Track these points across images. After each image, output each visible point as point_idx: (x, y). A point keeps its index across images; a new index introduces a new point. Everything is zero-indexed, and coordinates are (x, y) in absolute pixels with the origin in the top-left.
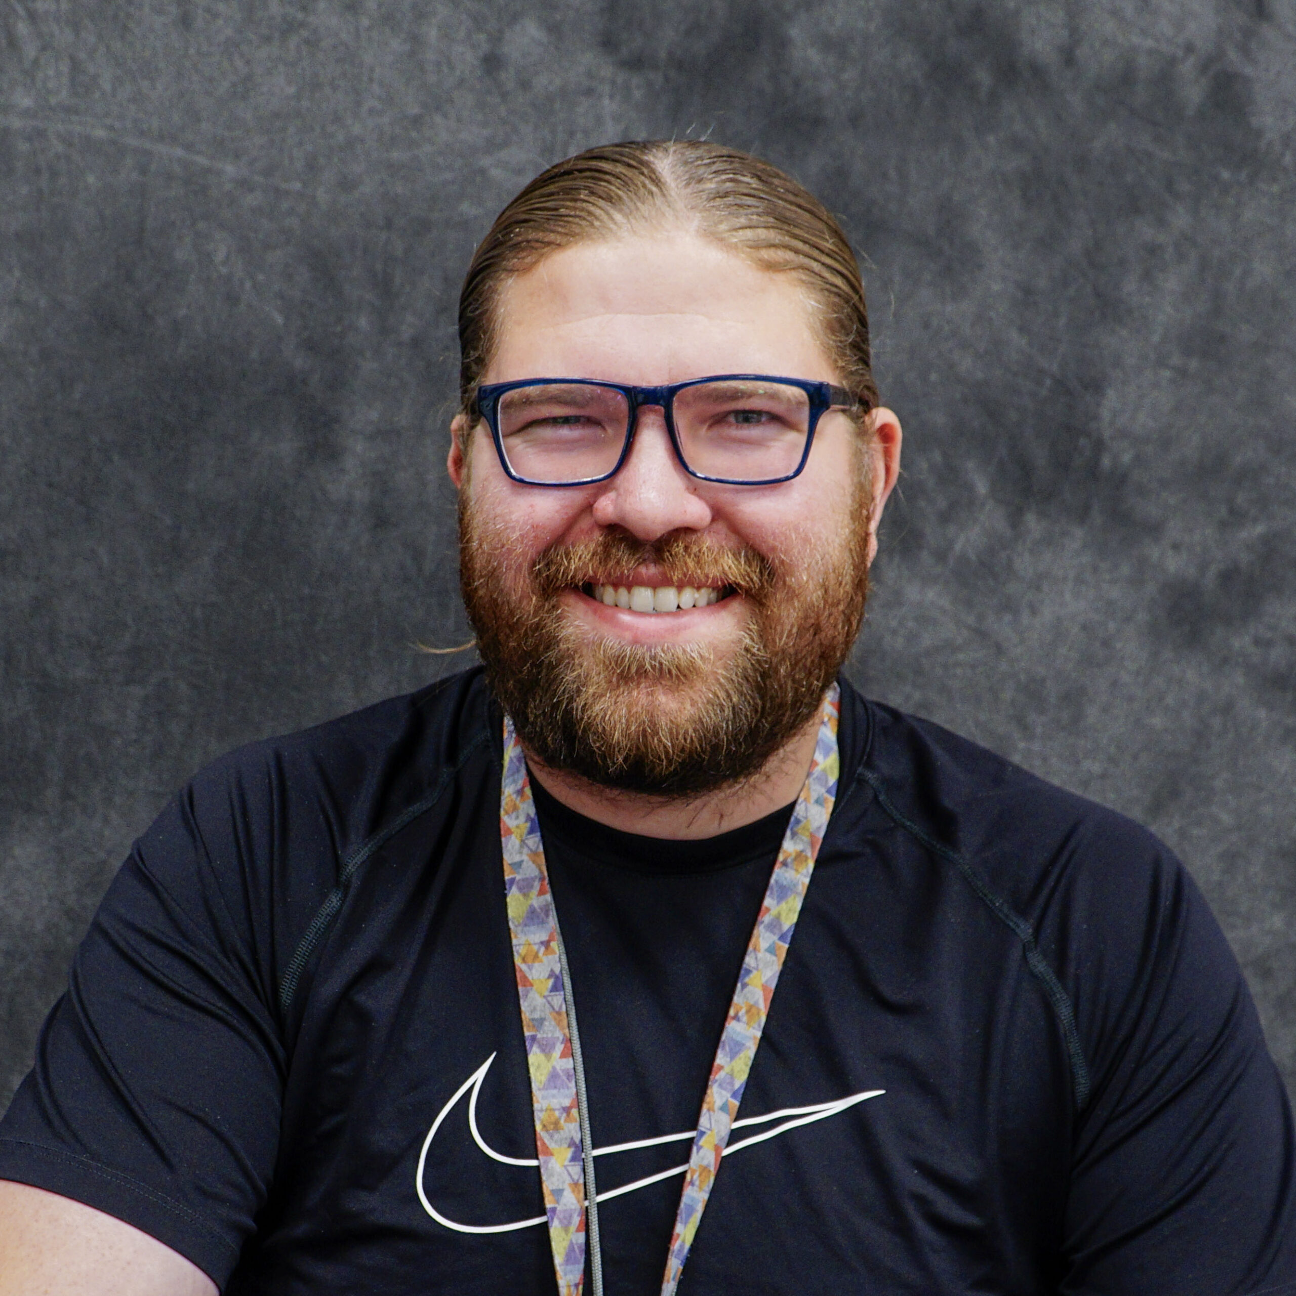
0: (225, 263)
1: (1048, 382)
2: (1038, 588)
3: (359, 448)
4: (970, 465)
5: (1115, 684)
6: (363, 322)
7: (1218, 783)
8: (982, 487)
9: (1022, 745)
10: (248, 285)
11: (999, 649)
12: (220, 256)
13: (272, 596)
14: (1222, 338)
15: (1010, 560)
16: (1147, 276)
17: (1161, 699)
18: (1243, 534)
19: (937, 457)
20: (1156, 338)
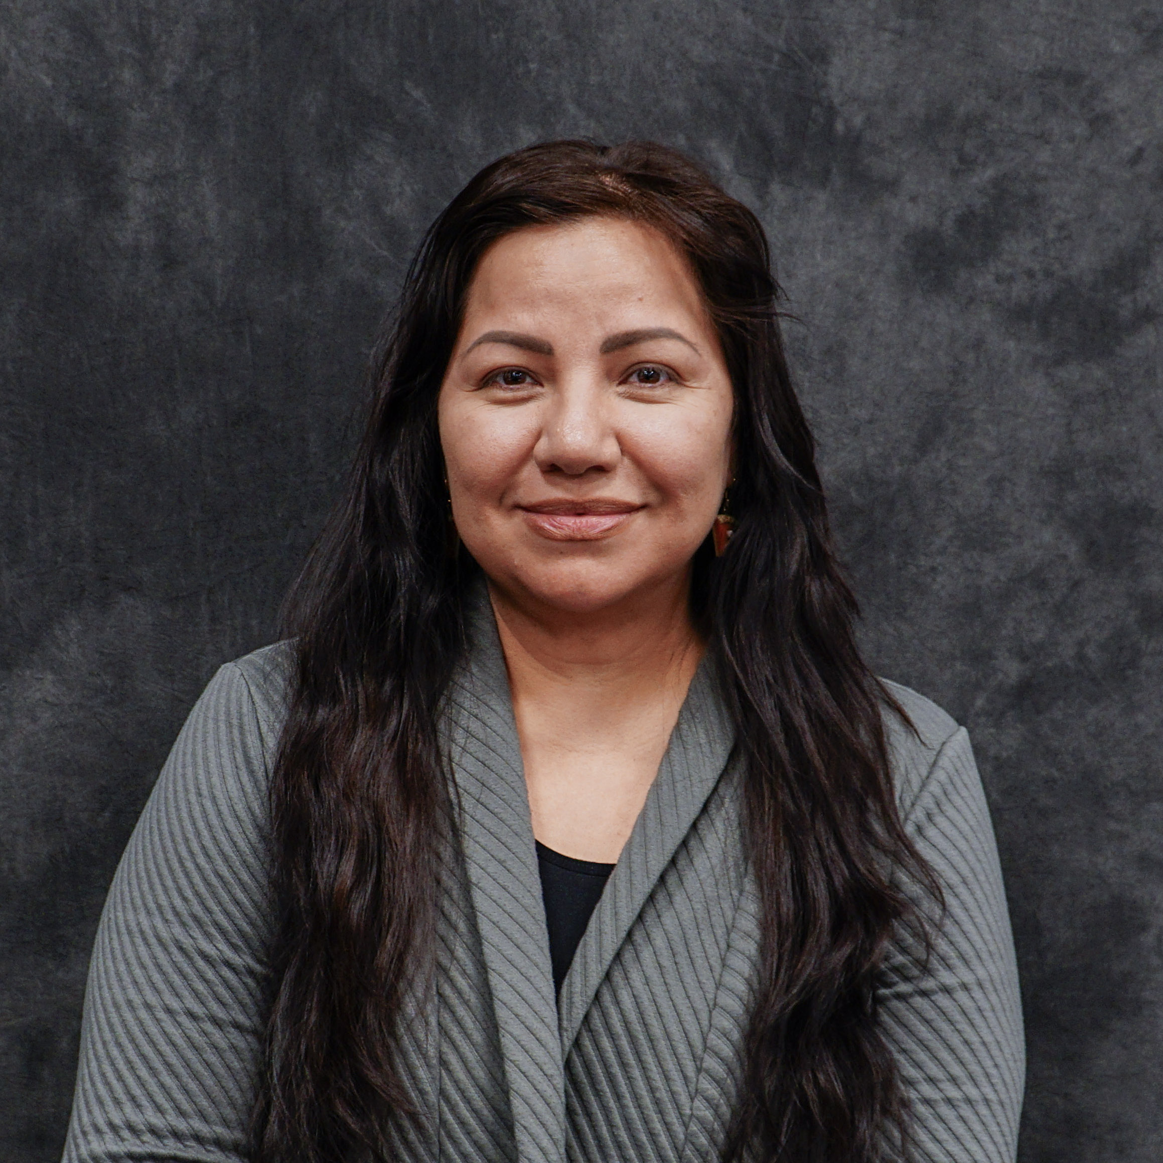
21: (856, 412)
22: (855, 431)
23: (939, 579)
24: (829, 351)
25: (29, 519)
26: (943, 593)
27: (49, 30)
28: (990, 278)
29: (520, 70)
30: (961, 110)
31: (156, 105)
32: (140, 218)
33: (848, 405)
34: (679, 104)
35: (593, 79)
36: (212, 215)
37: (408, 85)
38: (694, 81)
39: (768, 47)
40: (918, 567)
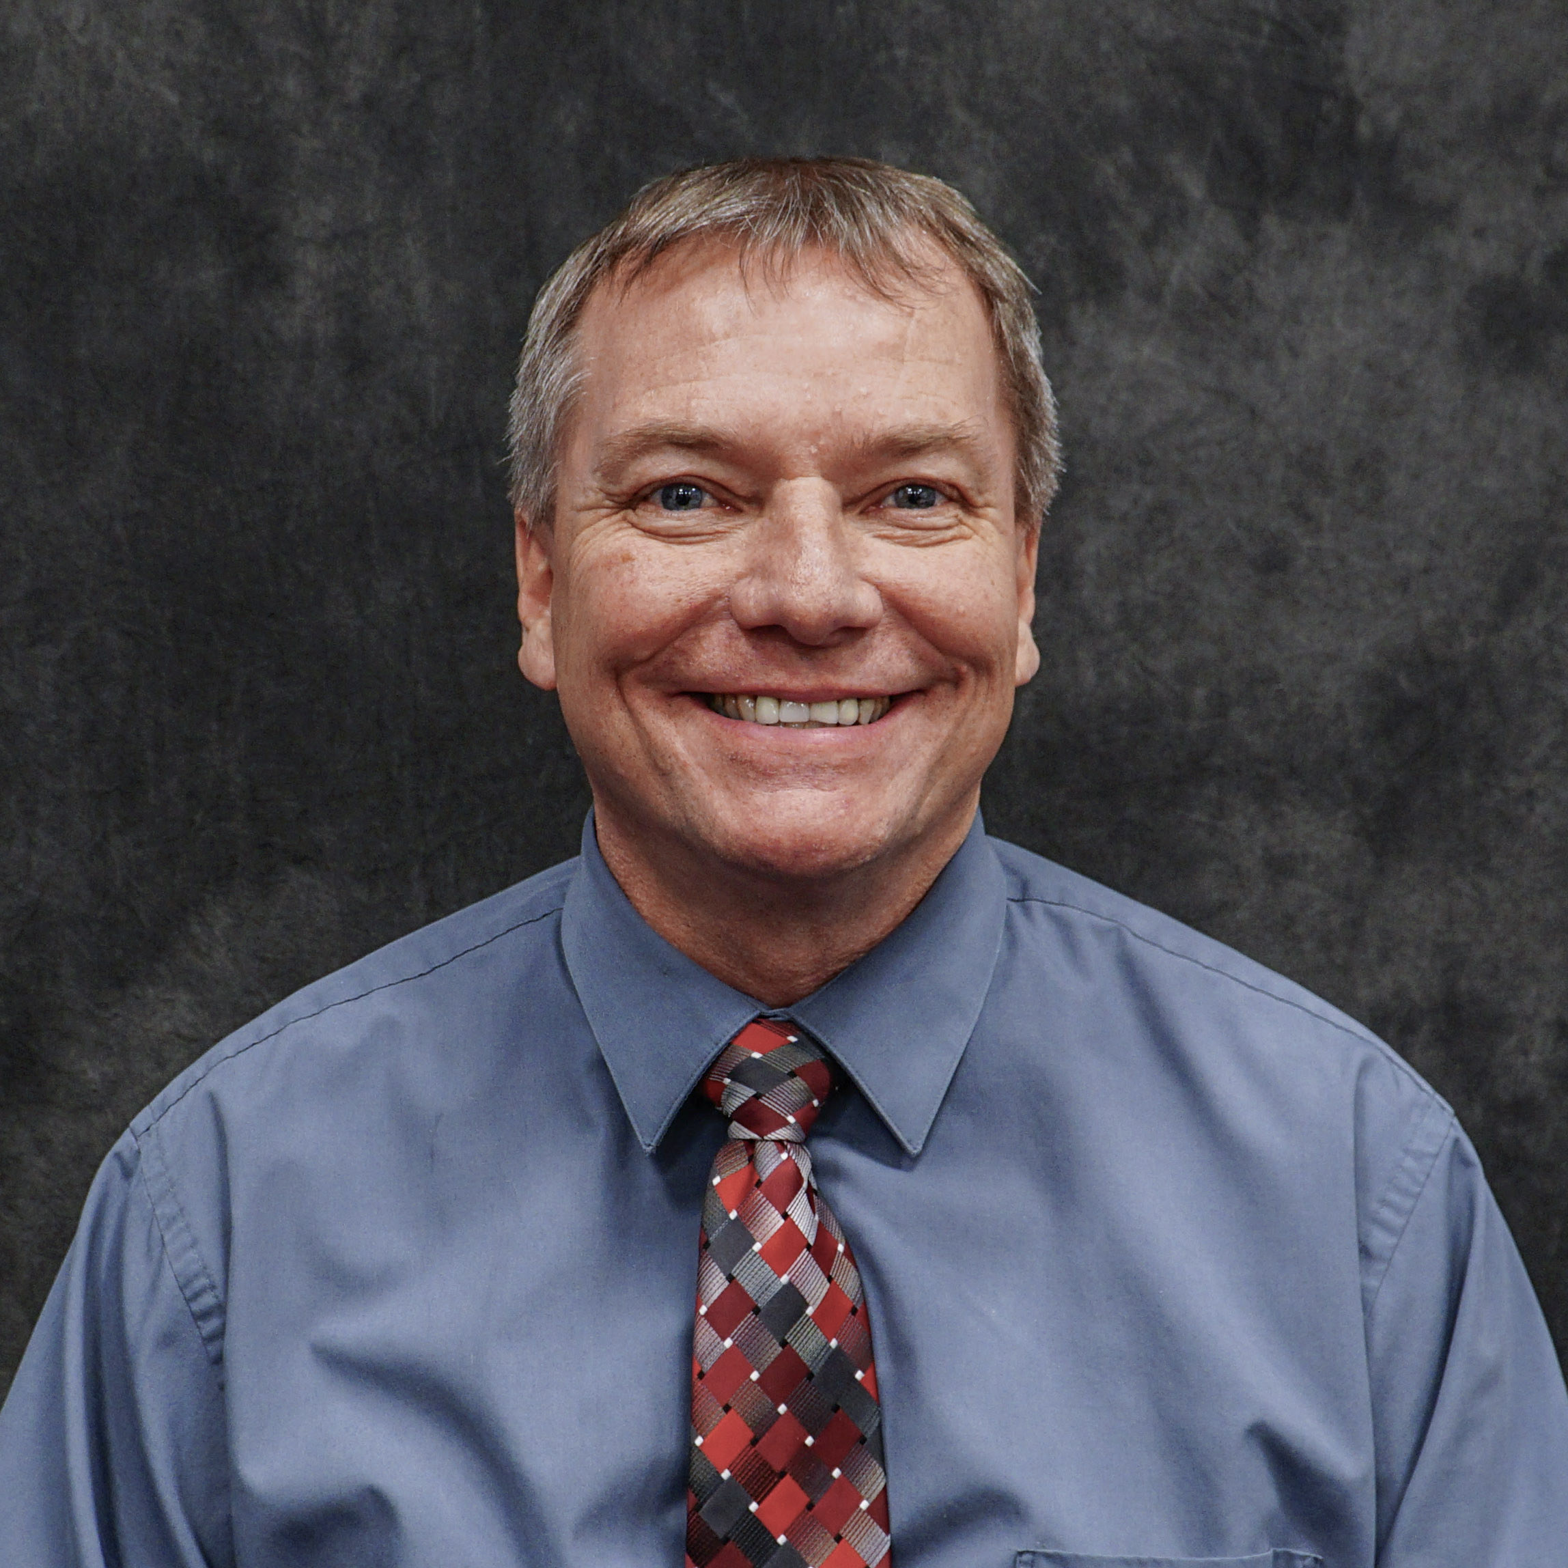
0: (81, 31)
1: (1266, 28)
2: (1296, 320)
3: (312, 264)
4: (1174, 160)
5: (1423, 438)
6: (292, 85)
8: (1195, 188)
10: (120, 55)
11: (1254, 414)
12: (73, 24)
13: (219, 490)
15: (1249, 284)
17: (1491, 450)
19: (1126, 155)
21: (1403, 556)
22: (1404, 585)
23: (1540, 808)
24: (1358, 467)
25: (150, 757)
26: (1546, 830)
27: (173, 20)
29: (882, 57)
30: (1548, 98)
31: (336, 128)
32: (313, 298)
33: (1391, 544)
34: (1122, 102)
35: (991, 69)
36: (421, 290)
37: (712, 86)
38: (1143, 66)
39: (1254, 13)
40: (1505, 790)
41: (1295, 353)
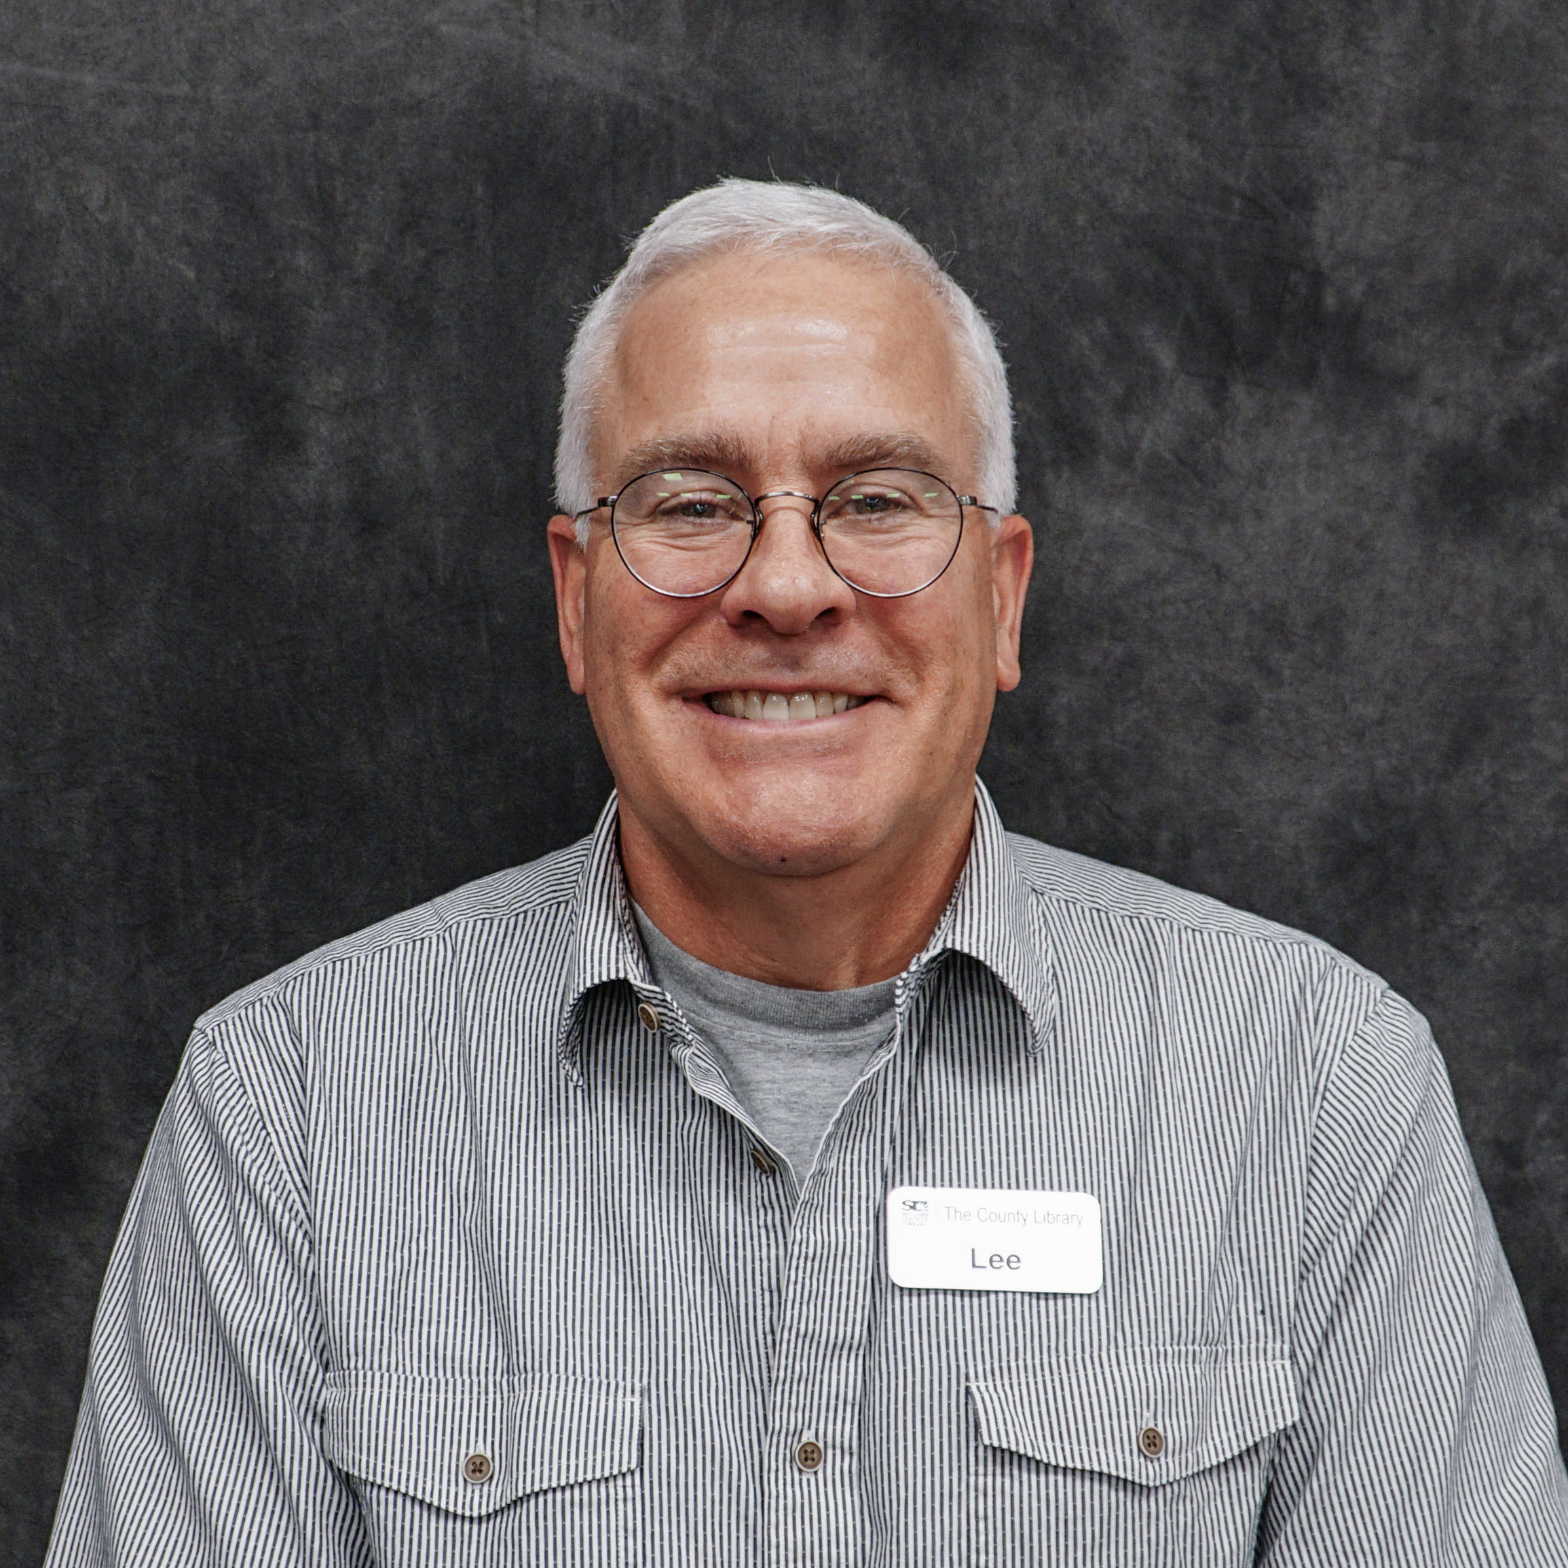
0: (103, 209)
1: (1237, 203)
2: (1262, 485)
3: (324, 430)
4: (1147, 331)
5: (1380, 596)
6: (302, 260)
7: (1536, 709)
8: (1166, 358)
9: (1267, 696)
10: (139, 233)
11: (1219, 572)
12: (95, 201)
13: (240, 644)
14: (1466, 107)
15: (1217, 450)
16: (1353, 37)
17: (1445, 608)
18: (1529, 370)
19: (1101, 326)
20: (1375, 122)
21: (1358, 709)
22: (1359, 736)
23: (1483, 944)
24: (1318, 623)
25: (180, 893)
26: (1488, 964)
27: (189, 199)
28: (1552, 510)
30: (1508, 270)
31: (345, 301)
32: (326, 463)
33: (1348, 698)
34: (1097, 275)
36: (428, 457)
38: (1117, 241)
39: (1225, 189)
40: (1451, 927)
41: (1259, 515)
